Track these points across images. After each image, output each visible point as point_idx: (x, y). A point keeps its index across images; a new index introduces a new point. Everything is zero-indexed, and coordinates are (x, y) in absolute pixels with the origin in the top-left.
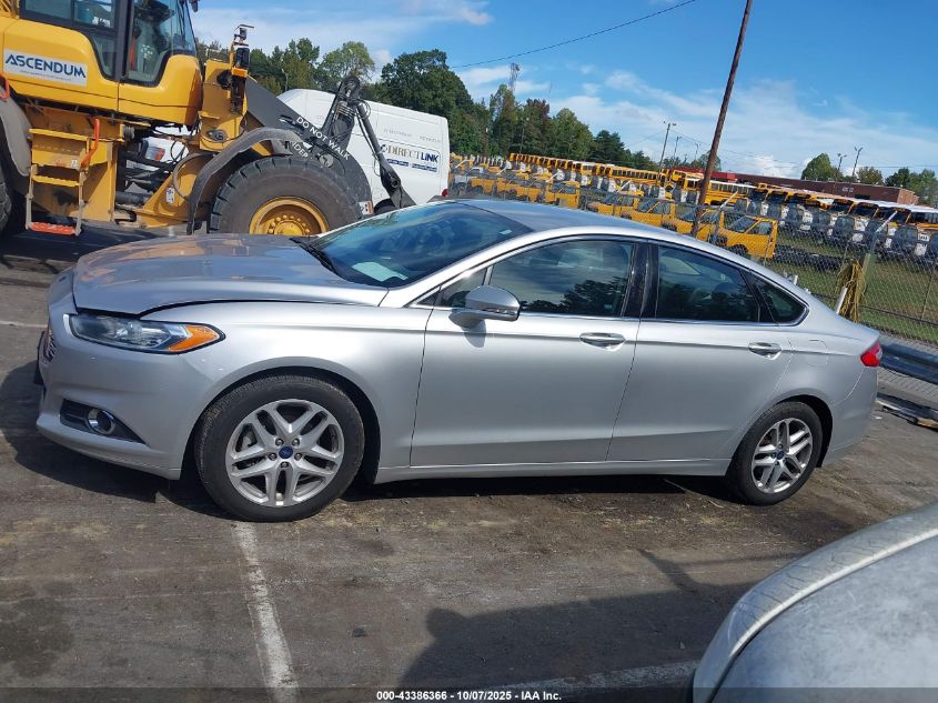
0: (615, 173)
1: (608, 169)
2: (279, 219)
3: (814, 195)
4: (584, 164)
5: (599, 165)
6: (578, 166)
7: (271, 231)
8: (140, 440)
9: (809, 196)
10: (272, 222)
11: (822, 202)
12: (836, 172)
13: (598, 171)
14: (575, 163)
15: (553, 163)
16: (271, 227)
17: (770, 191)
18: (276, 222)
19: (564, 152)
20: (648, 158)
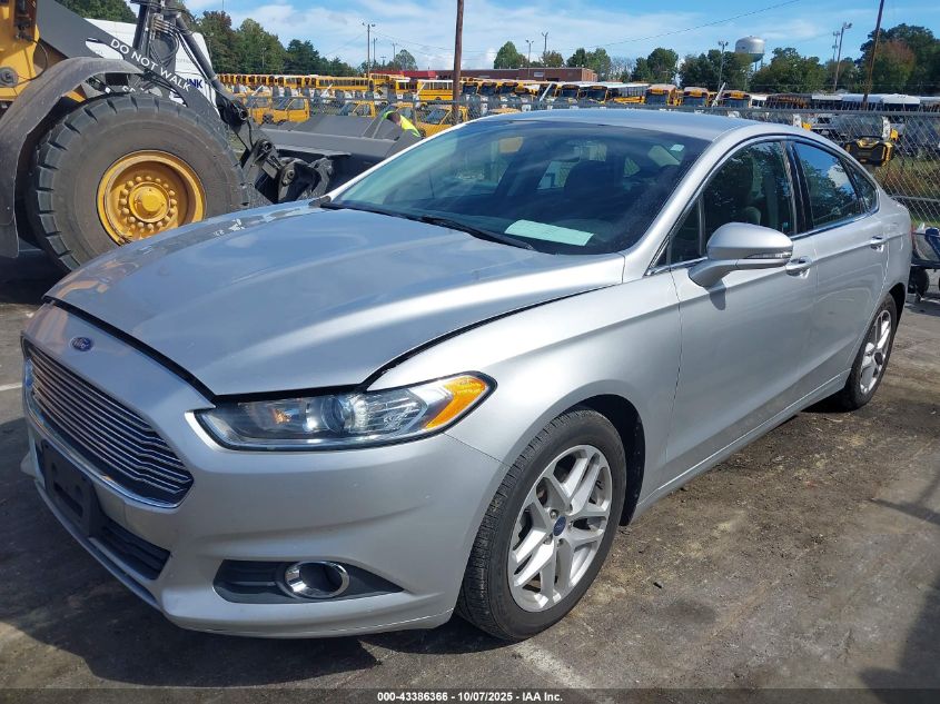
0: (321, 83)
1: (314, 80)
2: (131, 183)
3: (521, 83)
4: (286, 77)
5: (303, 77)
6: (281, 81)
7: (124, 201)
8: (396, 588)
9: (516, 85)
10: (121, 188)
11: (530, 88)
12: (521, 59)
13: (303, 83)
14: (276, 77)
15: (251, 80)
16: (122, 195)
17: (480, 83)
18: (128, 188)
19: (257, 67)
20: (345, 64)
